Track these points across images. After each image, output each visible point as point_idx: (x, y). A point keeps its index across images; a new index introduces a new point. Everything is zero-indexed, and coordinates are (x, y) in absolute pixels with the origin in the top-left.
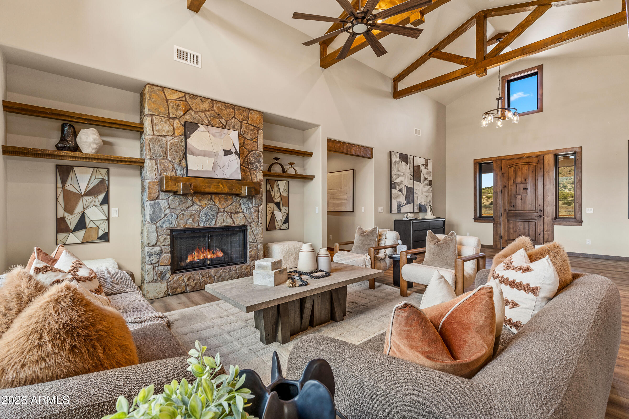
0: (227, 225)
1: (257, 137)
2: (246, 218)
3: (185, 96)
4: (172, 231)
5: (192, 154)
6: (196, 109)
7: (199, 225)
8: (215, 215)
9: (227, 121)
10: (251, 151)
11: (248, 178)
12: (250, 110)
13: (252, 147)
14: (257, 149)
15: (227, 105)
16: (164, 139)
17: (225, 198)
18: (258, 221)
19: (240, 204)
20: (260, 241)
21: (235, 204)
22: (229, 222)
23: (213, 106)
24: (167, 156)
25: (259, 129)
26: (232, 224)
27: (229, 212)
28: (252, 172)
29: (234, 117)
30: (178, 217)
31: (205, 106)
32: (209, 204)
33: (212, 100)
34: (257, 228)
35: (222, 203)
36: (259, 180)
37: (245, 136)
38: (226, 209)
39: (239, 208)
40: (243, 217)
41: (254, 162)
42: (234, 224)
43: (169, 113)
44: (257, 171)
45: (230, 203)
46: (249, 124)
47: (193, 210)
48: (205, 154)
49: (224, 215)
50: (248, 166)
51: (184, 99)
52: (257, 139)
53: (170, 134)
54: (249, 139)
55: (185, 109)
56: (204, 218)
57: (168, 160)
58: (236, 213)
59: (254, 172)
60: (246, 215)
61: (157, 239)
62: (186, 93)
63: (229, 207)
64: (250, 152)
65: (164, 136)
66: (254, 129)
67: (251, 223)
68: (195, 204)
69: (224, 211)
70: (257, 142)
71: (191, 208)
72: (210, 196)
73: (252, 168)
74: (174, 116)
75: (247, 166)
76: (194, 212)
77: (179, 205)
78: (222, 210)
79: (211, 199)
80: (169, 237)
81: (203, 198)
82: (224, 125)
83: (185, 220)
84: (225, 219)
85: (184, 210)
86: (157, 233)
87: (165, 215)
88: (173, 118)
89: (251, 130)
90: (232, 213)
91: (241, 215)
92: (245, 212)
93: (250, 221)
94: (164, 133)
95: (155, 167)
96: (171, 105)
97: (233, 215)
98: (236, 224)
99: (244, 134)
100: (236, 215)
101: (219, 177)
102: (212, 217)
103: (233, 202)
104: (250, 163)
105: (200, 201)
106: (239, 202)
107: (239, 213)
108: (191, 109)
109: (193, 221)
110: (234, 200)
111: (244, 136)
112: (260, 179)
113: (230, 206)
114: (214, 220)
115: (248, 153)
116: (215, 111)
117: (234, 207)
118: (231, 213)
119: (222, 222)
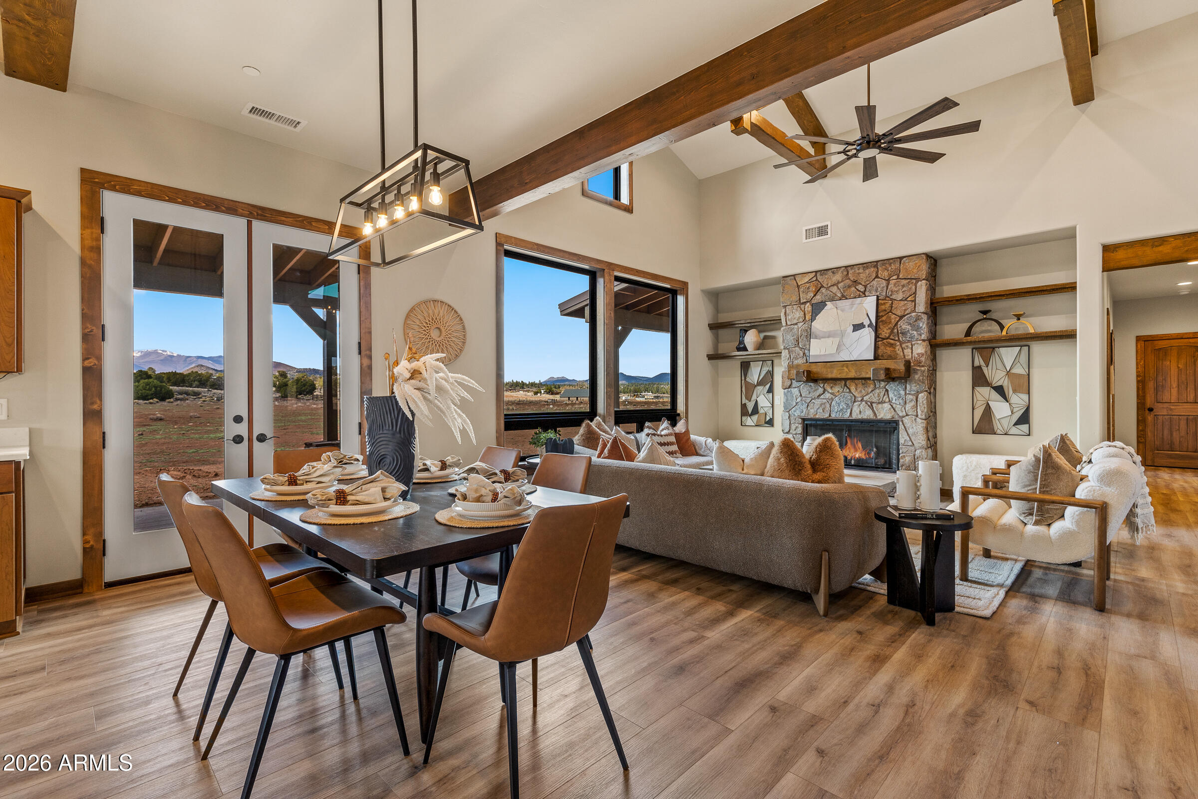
0: (865, 417)
1: (915, 293)
2: (894, 410)
3: (816, 275)
4: (804, 420)
5: (816, 338)
6: (827, 284)
7: (830, 416)
8: (850, 404)
9: (865, 287)
10: (904, 316)
11: (897, 354)
12: (901, 258)
13: (905, 310)
14: (914, 311)
15: (865, 266)
16: (796, 326)
17: (863, 384)
18: (917, 416)
19: (887, 390)
20: (920, 445)
21: (877, 391)
22: (867, 414)
23: (848, 274)
24: (798, 344)
25: (918, 280)
26: (872, 417)
27: (869, 401)
28: (903, 346)
29: (877, 277)
30: (808, 405)
31: (838, 277)
32: (843, 392)
33: (846, 267)
34: (914, 425)
35: (858, 391)
36: (916, 356)
37: (893, 297)
38: (865, 398)
39: (885, 397)
40: (890, 409)
41: (908, 331)
42: (876, 417)
43: (800, 299)
44: (913, 343)
45: (870, 390)
46: (900, 279)
47: (824, 399)
48: (830, 335)
49: (861, 406)
50: (899, 338)
51: (815, 279)
52: (915, 297)
53: (801, 320)
54: (900, 300)
55: (816, 289)
56: (836, 407)
57: (800, 348)
58: (879, 403)
59: (909, 345)
60: (894, 406)
61: (790, 427)
62: (816, 272)
63: (869, 396)
64: (901, 317)
65: (796, 324)
66: (908, 283)
67: (904, 417)
68: (826, 392)
69: (862, 400)
70: (915, 301)
71: (822, 397)
72: (844, 382)
73: (904, 339)
74: (805, 301)
75: (897, 339)
76: (825, 401)
77: (810, 393)
78: (860, 399)
79: (845, 385)
80: (800, 426)
81: (835, 384)
82: (862, 292)
83: (816, 409)
84: (862, 410)
85: (814, 399)
86: (790, 420)
87: (797, 403)
88: (805, 303)
89: (903, 286)
90: (874, 403)
91: (887, 406)
92: (894, 401)
93: (901, 414)
94: (795, 321)
95: (788, 356)
96: (801, 290)
97: (874, 405)
98: (879, 417)
99: (891, 295)
100: (880, 406)
101: (843, 360)
102: (845, 407)
103: (875, 388)
104: (902, 333)
105: (831, 388)
106: (885, 388)
107: (885, 402)
108: (822, 286)
109: (823, 411)
110: (877, 386)
111: (891, 297)
112: (918, 354)
113: (871, 394)
114: (849, 411)
115: (897, 319)
116: (849, 279)
117: (876, 395)
118: (872, 403)
119: (859, 413)
